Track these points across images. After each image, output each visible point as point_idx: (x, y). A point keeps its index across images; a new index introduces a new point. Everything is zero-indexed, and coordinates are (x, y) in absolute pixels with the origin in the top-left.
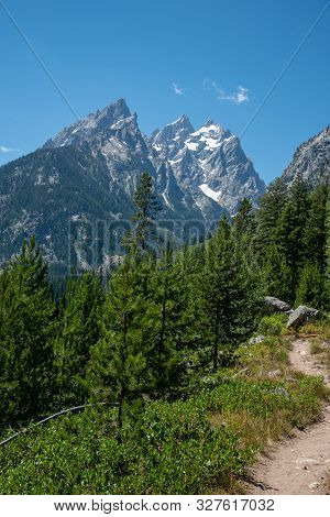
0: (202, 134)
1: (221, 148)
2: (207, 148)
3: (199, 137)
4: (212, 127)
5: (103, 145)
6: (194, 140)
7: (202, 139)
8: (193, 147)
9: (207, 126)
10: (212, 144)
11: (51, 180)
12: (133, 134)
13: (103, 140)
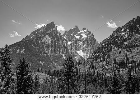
0: (81, 33)
1: (87, 38)
2: (83, 38)
3: (80, 34)
4: (85, 31)
5: (43, 39)
6: (79, 35)
7: (81, 35)
8: (78, 37)
9: (83, 30)
10: (84, 36)
11: (22, 51)
12: (54, 34)
13: (43, 36)
